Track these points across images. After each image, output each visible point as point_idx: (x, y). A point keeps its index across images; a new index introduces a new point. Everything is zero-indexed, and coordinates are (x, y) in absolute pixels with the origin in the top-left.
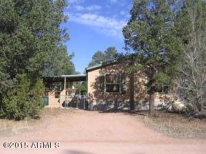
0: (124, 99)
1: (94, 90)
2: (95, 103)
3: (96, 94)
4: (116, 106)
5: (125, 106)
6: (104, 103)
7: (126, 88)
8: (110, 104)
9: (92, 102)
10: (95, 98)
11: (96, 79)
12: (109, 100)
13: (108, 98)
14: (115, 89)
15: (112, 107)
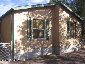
0: (48, 45)
1: (22, 36)
2: (22, 52)
3: (23, 40)
4: (42, 52)
5: (49, 52)
6: (31, 51)
7: (50, 34)
8: (37, 51)
9: (19, 51)
10: (22, 46)
11: (23, 23)
12: (36, 47)
13: (36, 44)
14: (41, 34)
15: (39, 54)
